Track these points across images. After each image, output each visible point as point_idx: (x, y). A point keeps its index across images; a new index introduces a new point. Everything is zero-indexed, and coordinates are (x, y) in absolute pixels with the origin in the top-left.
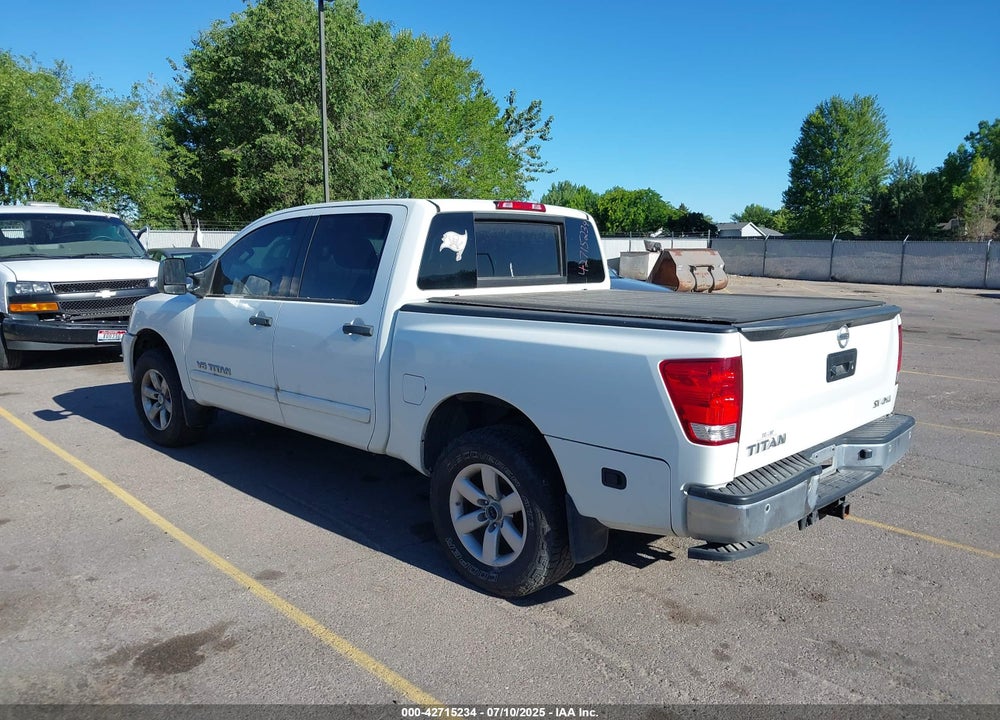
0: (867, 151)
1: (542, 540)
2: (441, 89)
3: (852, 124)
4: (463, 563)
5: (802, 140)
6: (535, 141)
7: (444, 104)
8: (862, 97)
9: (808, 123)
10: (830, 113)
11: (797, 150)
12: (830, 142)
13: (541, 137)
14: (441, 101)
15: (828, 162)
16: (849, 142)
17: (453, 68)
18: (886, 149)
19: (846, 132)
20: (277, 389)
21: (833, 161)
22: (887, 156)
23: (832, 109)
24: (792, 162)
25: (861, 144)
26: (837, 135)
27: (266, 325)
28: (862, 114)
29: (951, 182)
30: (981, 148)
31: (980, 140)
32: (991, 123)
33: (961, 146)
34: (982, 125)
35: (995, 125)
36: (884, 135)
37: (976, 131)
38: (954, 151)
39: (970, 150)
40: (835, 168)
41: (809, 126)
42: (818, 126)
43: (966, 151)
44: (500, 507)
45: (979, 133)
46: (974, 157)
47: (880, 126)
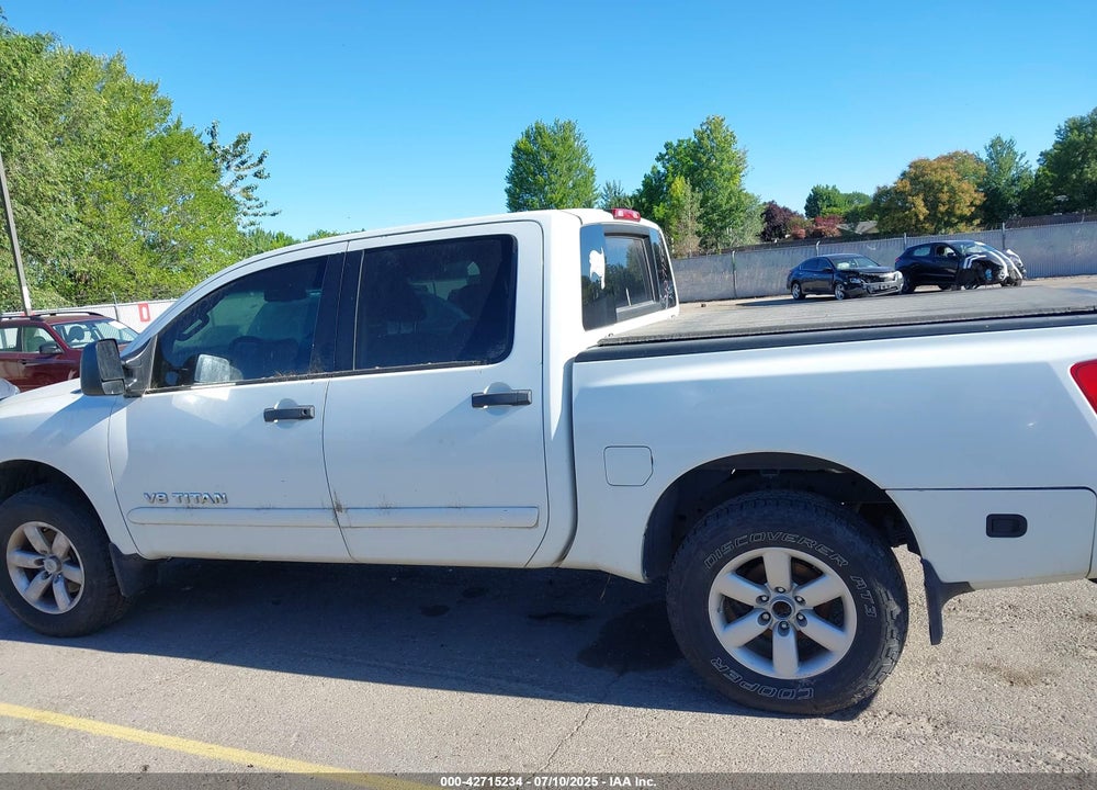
0: (577, 176)
1: (891, 627)
2: (128, 121)
3: (558, 150)
4: (748, 686)
5: (514, 167)
6: (250, 180)
7: (134, 137)
8: (561, 122)
9: (517, 149)
10: (536, 139)
11: (510, 179)
12: (541, 168)
13: (256, 175)
14: (130, 135)
15: (541, 190)
16: (559, 167)
17: (140, 94)
18: (592, 173)
19: (553, 157)
20: (337, 508)
21: (546, 188)
22: (594, 180)
23: (535, 135)
24: (508, 191)
25: (569, 170)
26: (546, 160)
27: (302, 418)
28: (565, 139)
29: (650, 203)
30: (671, 168)
31: (669, 160)
32: (675, 144)
33: (654, 167)
34: (668, 146)
35: (679, 145)
36: (588, 160)
37: (664, 152)
38: (649, 172)
39: (662, 170)
40: (549, 195)
41: (519, 152)
42: (526, 153)
43: (659, 172)
44: (799, 600)
45: (667, 154)
46: (667, 177)
47: (583, 151)
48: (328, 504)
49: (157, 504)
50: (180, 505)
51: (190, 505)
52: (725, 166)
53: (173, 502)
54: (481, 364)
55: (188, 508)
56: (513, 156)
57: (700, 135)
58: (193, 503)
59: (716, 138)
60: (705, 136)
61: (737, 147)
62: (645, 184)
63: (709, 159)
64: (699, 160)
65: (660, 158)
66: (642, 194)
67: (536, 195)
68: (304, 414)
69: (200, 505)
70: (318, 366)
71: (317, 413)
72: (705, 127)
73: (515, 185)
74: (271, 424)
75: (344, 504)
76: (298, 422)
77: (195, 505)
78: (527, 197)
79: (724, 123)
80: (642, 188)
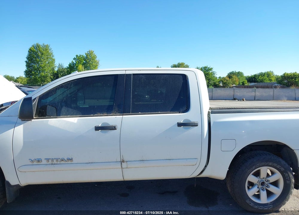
0: (50, 60)
3: (44, 52)
4: (256, 207)
5: (29, 55)
8: (45, 44)
9: (30, 49)
11: (28, 58)
12: (38, 56)
15: (38, 63)
16: (44, 57)
18: (54, 60)
19: (42, 54)
20: (122, 161)
21: (40, 62)
22: (55, 62)
23: (37, 47)
24: (26, 62)
25: (47, 58)
26: (40, 54)
27: (112, 129)
28: (46, 50)
29: (71, 71)
30: (77, 62)
31: (77, 60)
32: (79, 56)
33: (72, 61)
34: (77, 56)
35: (80, 56)
36: (53, 56)
37: (76, 57)
38: (71, 62)
39: (75, 62)
40: (40, 65)
41: (31, 51)
42: (33, 51)
43: (74, 63)
44: (267, 181)
45: (76, 58)
46: (76, 64)
47: (52, 54)
48: (119, 160)
49: (35, 163)
50: (48, 163)
51: (53, 163)
52: (94, 64)
53: (44, 162)
54: (179, 113)
55: (52, 164)
56: (29, 52)
57: (87, 55)
58: (55, 162)
59: (91, 56)
60: (88, 55)
61: (97, 59)
62: (70, 65)
63: (89, 61)
64: (86, 61)
65: (74, 59)
66: (68, 68)
67: (36, 64)
68: (114, 128)
69: (59, 163)
70: (117, 111)
71: (118, 128)
72: (88, 53)
73: (29, 60)
74: (98, 131)
75: (125, 159)
76: (110, 131)
77: (57, 163)
78: (33, 64)
79: (94, 52)
80: (68, 66)
